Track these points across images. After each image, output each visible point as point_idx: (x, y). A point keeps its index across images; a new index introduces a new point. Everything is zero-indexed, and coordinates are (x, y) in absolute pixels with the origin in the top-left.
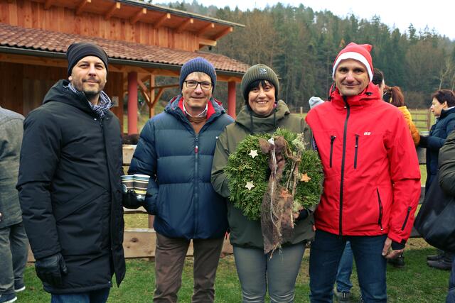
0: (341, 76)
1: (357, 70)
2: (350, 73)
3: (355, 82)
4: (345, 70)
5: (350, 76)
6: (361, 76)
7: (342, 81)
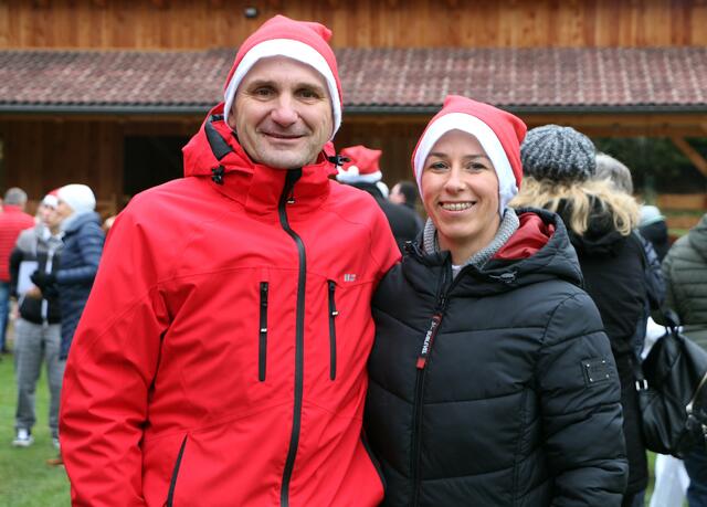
0: (255, 106)
1: (304, 92)
2: (286, 98)
3: (299, 128)
4: (268, 90)
5: (287, 108)
6: (315, 110)
7: (259, 123)
